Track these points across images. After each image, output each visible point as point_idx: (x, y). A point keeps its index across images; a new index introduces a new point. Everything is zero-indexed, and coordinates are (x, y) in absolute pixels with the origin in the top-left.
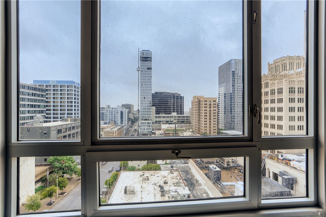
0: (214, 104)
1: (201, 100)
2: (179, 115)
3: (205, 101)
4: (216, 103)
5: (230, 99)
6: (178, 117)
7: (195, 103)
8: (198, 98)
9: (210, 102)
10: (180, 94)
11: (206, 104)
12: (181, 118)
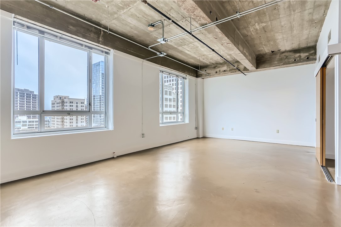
0: (81, 106)
1: (65, 100)
2: (31, 120)
3: (70, 102)
4: (84, 105)
5: (99, 102)
6: (29, 122)
7: (57, 103)
8: (60, 98)
9: (77, 104)
10: (33, 92)
11: (72, 106)
12: (35, 123)
